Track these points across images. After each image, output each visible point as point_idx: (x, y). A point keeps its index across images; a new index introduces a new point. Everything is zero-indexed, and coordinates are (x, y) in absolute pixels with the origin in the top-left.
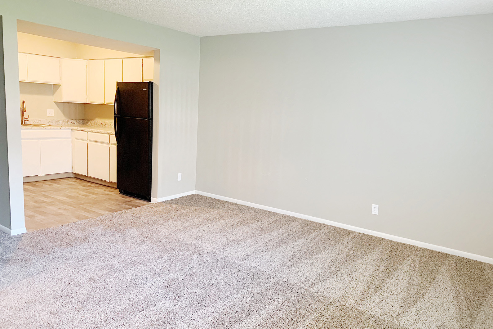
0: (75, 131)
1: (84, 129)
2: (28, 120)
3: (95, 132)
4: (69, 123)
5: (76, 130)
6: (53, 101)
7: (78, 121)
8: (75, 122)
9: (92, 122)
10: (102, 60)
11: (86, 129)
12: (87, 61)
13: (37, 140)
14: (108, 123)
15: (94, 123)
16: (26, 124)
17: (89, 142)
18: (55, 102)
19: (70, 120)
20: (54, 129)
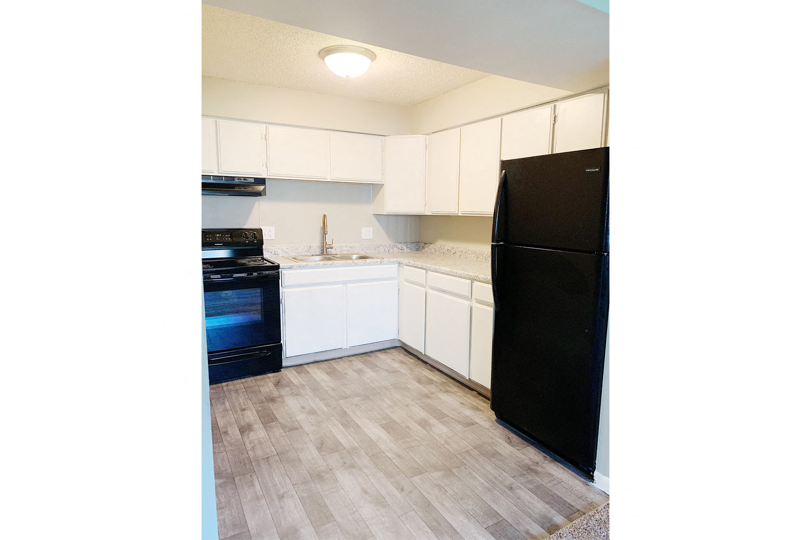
0: (405, 267)
1: (419, 264)
2: (332, 248)
3: (442, 273)
4: (396, 250)
5: (407, 265)
6: (372, 213)
7: (409, 246)
8: (404, 247)
9: (431, 247)
10: (456, 129)
11: (424, 265)
12: (427, 136)
13: (341, 285)
14: (461, 249)
15: (435, 249)
16: (330, 253)
17: (430, 291)
18: (376, 215)
19: (397, 244)
20: (369, 264)
